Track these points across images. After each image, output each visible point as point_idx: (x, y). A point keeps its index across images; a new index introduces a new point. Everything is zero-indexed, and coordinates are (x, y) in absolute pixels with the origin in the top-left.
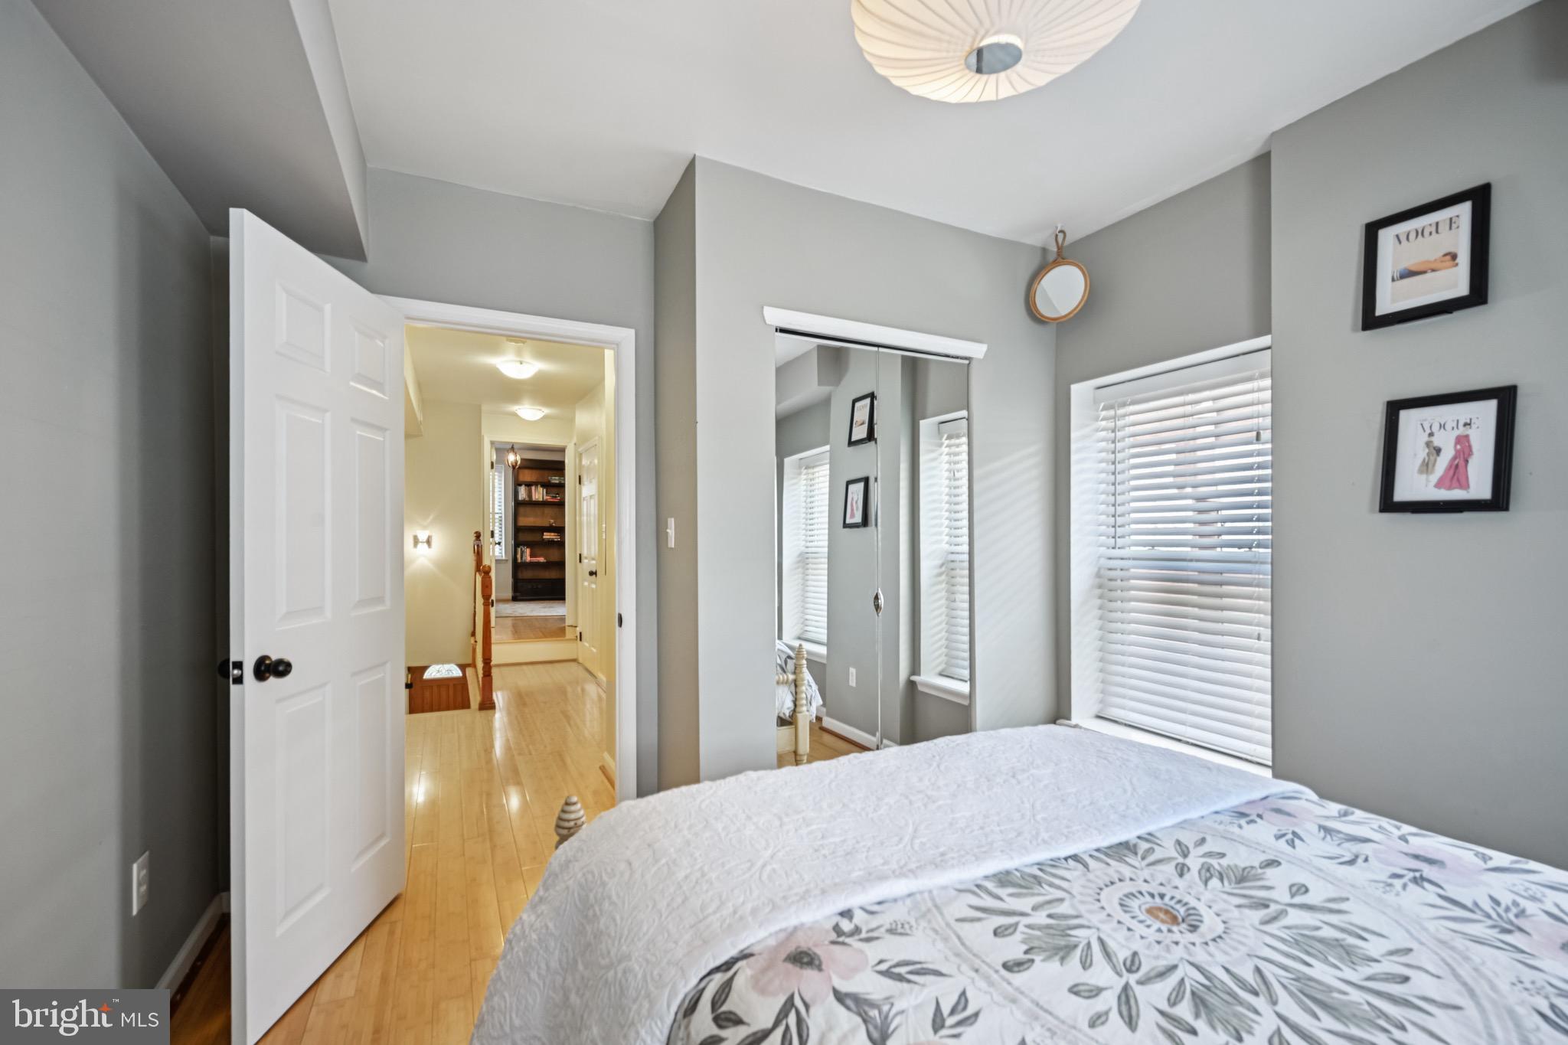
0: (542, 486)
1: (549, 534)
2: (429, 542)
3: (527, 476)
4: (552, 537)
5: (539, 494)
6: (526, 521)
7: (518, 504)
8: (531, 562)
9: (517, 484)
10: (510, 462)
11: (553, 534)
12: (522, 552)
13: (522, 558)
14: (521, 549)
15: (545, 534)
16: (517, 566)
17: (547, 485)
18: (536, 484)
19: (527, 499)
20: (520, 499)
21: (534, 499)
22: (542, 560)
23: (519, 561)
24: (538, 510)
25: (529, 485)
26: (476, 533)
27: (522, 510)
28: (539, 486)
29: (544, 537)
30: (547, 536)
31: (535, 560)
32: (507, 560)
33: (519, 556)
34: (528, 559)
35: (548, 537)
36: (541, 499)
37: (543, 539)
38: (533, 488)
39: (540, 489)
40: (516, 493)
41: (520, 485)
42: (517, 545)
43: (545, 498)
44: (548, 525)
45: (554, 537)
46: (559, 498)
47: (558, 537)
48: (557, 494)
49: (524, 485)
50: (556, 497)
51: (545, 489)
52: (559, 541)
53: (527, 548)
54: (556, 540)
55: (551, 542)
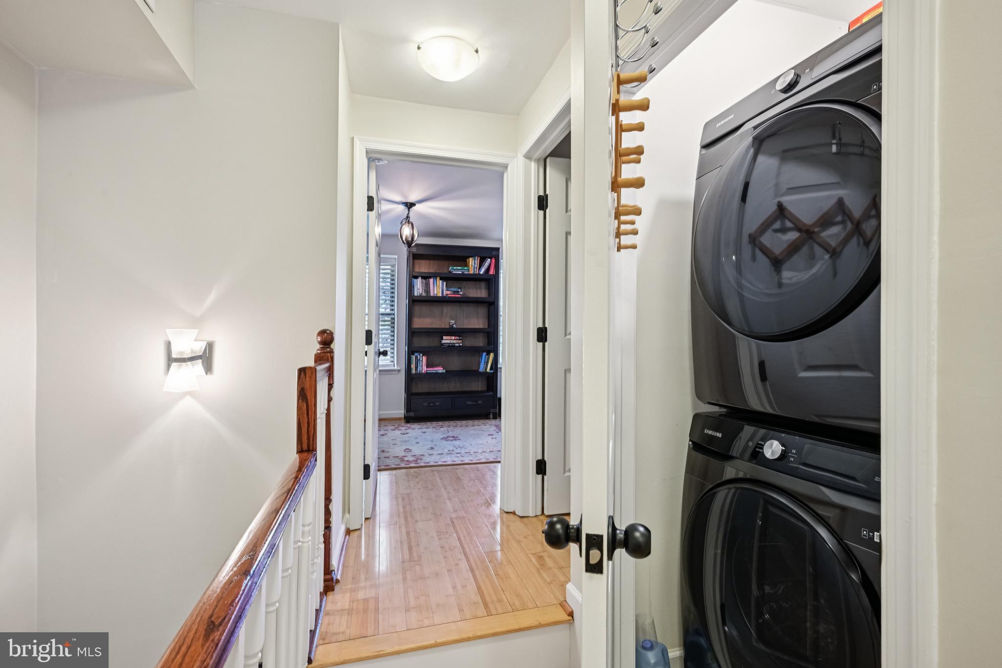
0: (441, 278)
1: (449, 337)
2: (206, 358)
3: (423, 267)
4: (452, 341)
5: (438, 289)
6: (420, 323)
7: (414, 301)
8: (427, 374)
9: (413, 276)
10: (403, 237)
11: (453, 338)
12: (417, 361)
13: (416, 368)
14: (416, 357)
15: (444, 337)
16: (411, 379)
17: (449, 279)
18: (434, 276)
19: (424, 294)
20: (416, 294)
21: (432, 294)
22: (440, 370)
23: (414, 372)
24: (436, 309)
25: (426, 277)
26: (322, 333)
27: (417, 309)
28: (438, 279)
29: (443, 341)
30: (447, 340)
31: (432, 370)
32: (399, 371)
33: (413, 366)
34: (424, 369)
35: (449, 341)
36: (441, 295)
37: (442, 344)
38: (431, 280)
39: (440, 282)
40: (411, 288)
41: (416, 277)
42: (411, 352)
43: (445, 293)
44: (448, 327)
45: (455, 341)
46: (461, 293)
47: (460, 341)
48: (459, 288)
49: (420, 278)
50: (459, 292)
51: (445, 283)
52: (460, 346)
53: (423, 355)
54: (456, 345)
55: (451, 347)
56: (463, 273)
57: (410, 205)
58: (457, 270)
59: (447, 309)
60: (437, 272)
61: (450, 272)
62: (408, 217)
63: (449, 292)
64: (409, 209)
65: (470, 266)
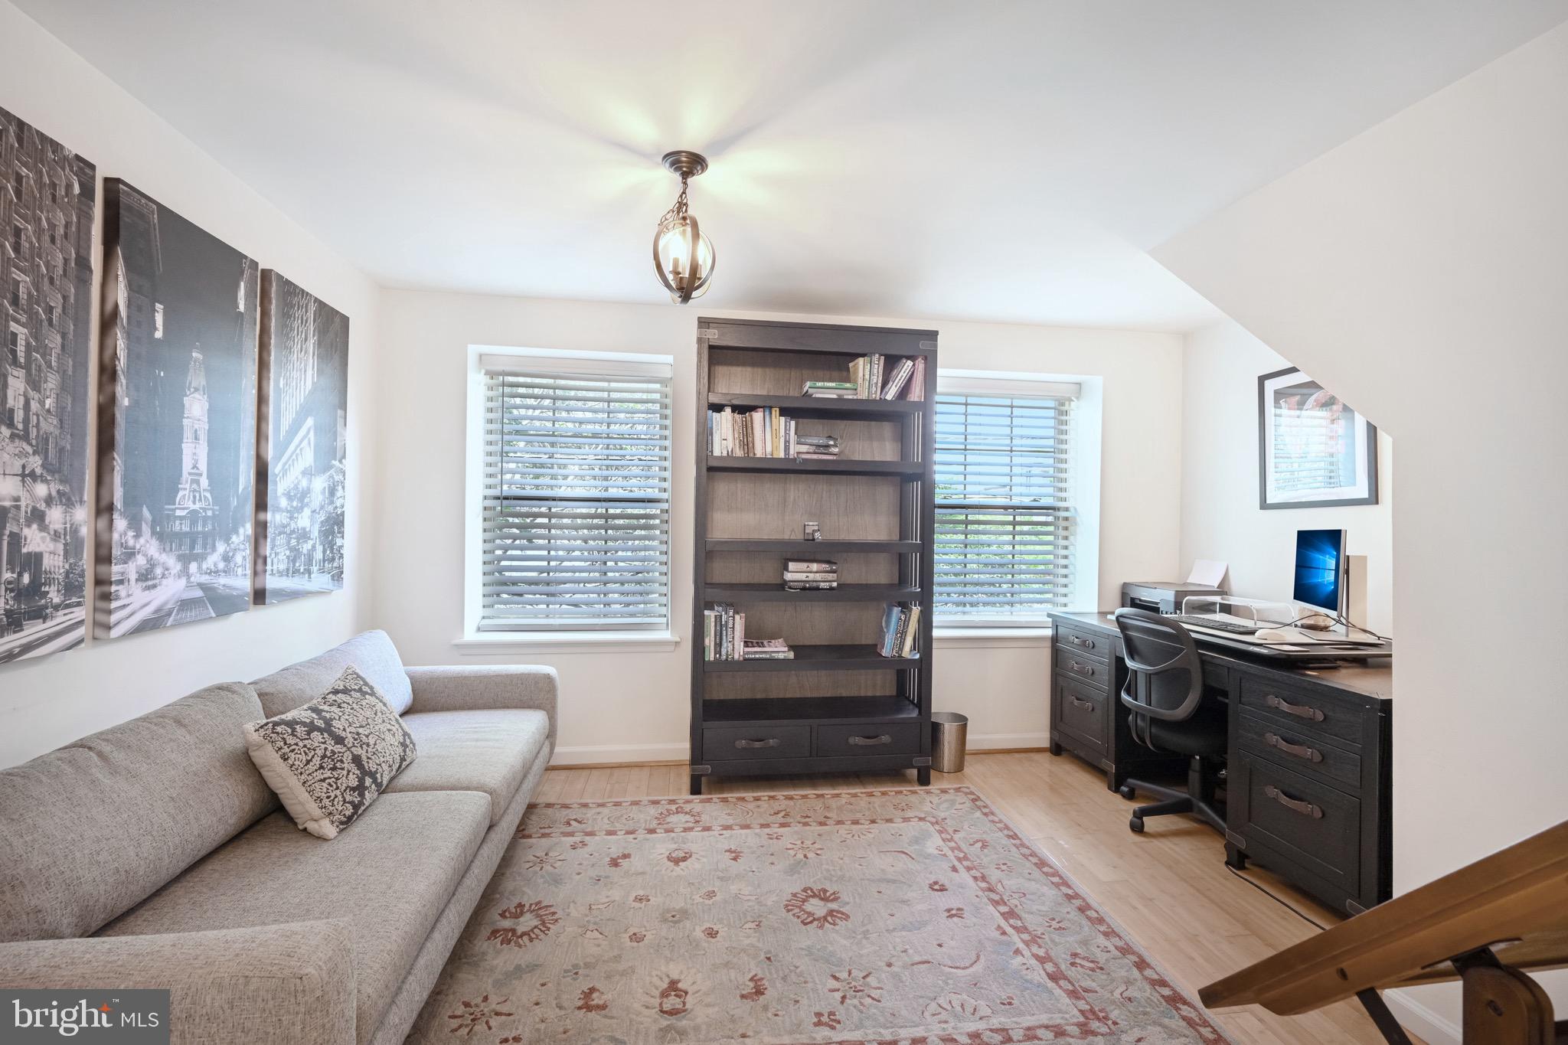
0: (784, 412)
1: (803, 566)
3: (739, 382)
4: (811, 576)
5: (775, 439)
6: (728, 525)
7: (712, 470)
8: (745, 661)
9: (710, 406)
10: (667, 268)
11: (815, 566)
12: (721, 628)
13: (719, 645)
14: (718, 618)
15: (792, 566)
16: (702, 670)
17: (799, 412)
18: (765, 405)
19: (739, 453)
20: (717, 453)
21: (759, 454)
22: (780, 652)
23: (710, 656)
24: (770, 490)
25: (743, 409)
27: (723, 488)
28: (776, 412)
29: (788, 576)
30: (797, 573)
31: (756, 653)
32: (677, 643)
33: (709, 641)
34: (737, 649)
35: (802, 577)
36: (782, 455)
37: (785, 582)
38: (758, 416)
39: (779, 422)
40: (704, 436)
41: (718, 408)
42: (701, 604)
43: (794, 449)
44: (798, 536)
45: (818, 577)
46: (836, 450)
47: (831, 576)
48: (830, 437)
49: (728, 410)
50: (828, 446)
51: (793, 423)
52: (831, 589)
53: (736, 612)
54: (822, 585)
55: (810, 591)
56: (840, 399)
57: (688, 164)
58: (825, 390)
59: (797, 491)
60: (771, 394)
61: (806, 395)
62: (682, 205)
63: (804, 448)
64: (685, 175)
65: (860, 381)
